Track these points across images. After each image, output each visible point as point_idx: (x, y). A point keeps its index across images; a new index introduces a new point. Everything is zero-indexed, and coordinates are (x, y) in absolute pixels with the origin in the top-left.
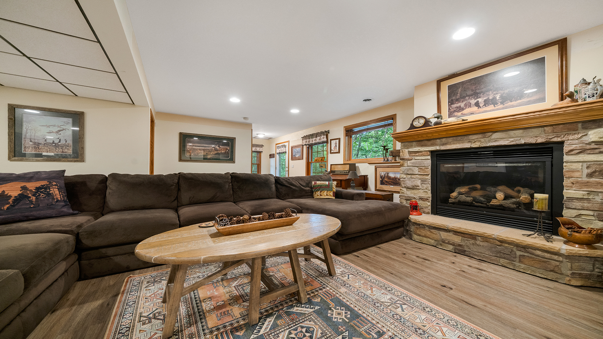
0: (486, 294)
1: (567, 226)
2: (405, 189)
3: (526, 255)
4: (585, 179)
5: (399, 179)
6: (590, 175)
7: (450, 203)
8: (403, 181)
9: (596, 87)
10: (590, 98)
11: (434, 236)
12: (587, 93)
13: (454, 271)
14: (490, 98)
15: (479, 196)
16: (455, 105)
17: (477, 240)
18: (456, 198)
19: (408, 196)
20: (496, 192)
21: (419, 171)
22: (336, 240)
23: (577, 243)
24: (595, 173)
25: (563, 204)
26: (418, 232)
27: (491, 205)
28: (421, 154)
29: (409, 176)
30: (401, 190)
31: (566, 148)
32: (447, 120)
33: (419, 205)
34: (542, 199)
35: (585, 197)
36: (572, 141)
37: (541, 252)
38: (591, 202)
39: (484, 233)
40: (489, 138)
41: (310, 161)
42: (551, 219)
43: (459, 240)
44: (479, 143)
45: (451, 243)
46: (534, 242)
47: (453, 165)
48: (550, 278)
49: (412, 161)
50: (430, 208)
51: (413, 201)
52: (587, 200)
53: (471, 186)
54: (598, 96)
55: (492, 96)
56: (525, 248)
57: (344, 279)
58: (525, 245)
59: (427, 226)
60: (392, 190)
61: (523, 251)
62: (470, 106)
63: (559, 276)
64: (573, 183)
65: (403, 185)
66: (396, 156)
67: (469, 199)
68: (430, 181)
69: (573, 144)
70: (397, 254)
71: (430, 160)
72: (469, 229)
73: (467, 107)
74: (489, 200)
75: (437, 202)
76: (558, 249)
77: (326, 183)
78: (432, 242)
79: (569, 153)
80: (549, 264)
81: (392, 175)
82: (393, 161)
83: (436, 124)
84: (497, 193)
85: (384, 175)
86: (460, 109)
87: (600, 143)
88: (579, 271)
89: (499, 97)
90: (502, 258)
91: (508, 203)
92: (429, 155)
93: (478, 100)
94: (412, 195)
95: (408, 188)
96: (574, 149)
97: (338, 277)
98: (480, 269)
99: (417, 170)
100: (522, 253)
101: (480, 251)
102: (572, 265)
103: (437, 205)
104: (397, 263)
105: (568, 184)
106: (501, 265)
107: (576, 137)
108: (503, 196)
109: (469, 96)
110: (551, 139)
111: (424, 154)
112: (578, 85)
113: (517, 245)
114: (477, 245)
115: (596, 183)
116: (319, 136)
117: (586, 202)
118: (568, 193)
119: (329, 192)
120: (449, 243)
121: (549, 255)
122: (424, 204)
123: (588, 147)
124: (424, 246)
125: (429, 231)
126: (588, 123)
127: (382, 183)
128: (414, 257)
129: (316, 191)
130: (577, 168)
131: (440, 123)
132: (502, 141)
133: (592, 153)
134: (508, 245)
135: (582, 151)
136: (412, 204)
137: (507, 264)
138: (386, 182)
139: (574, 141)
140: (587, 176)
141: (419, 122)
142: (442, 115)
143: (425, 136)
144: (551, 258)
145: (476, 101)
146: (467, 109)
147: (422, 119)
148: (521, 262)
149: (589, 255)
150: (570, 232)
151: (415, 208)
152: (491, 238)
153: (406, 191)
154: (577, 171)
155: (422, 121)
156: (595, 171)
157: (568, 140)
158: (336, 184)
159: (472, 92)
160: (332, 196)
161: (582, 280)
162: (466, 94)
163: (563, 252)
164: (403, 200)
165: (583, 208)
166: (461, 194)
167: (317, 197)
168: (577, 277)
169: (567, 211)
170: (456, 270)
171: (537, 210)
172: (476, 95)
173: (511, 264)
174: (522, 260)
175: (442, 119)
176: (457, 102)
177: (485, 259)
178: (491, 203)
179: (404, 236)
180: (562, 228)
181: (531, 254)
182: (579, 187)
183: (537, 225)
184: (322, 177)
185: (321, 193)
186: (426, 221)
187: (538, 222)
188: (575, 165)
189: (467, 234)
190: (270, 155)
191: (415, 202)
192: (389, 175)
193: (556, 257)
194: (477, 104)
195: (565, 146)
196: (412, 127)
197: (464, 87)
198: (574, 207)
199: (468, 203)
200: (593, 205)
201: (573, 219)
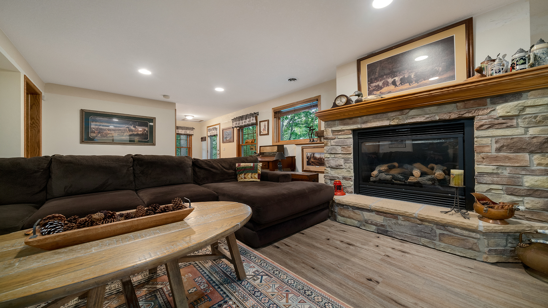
0: (414, 285)
1: (482, 202)
2: (329, 169)
3: (445, 233)
4: (494, 154)
5: (324, 159)
6: (499, 149)
7: (371, 182)
8: (327, 160)
9: (502, 63)
10: (497, 73)
11: (358, 216)
12: (494, 69)
13: (379, 257)
14: (406, 77)
15: (398, 174)
16: (374, 84)
17: (398, 220)
18: (377, 177)
19: (332, 176)
20: (412, 169)
21: (342, 151)
22: (253, 231)
23: (491, 219)
24: (503, 148)
25: (475, 179)
26: (342, 213)
27: (409, 182)
28: (344, 132)
29: (333, 156)
30: (325, 169)
31: (477, 124)
32: (367, 98)
33: (343, 185)
34: (459, 175)
35: (495, 172)
36: (481, 116)
37: (460, 230)
38: (500, 176)
39: (406, 212)
40: (406, 115)
41: (241, 143)
42: (463, 194)
43: (382, 220)
44: (398, 121)
45: (374, 223)
46: (453, 219)
47: (374, 144)
48: (468, 257)
49: (335, 140)
50: (353, 187)
51: (337, 180)
52: (497, 175)
53: (389, 164)
54: (504, 71)
55: (407, 74)
56: (444, 226)
57: (255, 284)
58: (445, 223)
59: (351, 207)
60: (318, 171)
61: (443, 229)
62: (388, 85)
63: (477, 254)
64: (483, 158)
65: (327, 165)
66: (321, 137)
67: (389, 177)
68: (352, 160)
69: (483, 120)
70: (321, 240)
71: (352, 139)
72: (391, 208)
73: (385, 86)
74: (406, 178)
75: (359, 181)
76: (476, 226)
77: (251, 165)
78: (356, 223)
79: (480, 129)
80: (467, 242)
81: (317, 156)
82: (318, 142)
83: (357, 101)
84: (414, 170)
85: (310, 156)
86: (379, 88)
87: (507, 118)
88: (495, 247)
89: (414, 76)
90: (423, 237)
91: (424, 180)
92: (351, 134)
93: (395, 78)
94: (336, 175)
95: (332, 168)
96: (484, 124)
97: (249, 281)
98: (403, 252)
99: (340, 149)
100: (442, 232)
101: (402, 231)
102: (489, 241)
103: (359, 185)
104: (320, 252)
105: (479, 159)
106: (422, 244)
107: (485, 112)
108: (419, 173)
109: (386, 75)
110: (463, 114)
111: (347, 133)
112: (484, 62)
113: (437, 223)
114: (399, 224)
115: (504, 157)
116: (248, 118)
117: (495, 177)
118: (479, 168)
119: (253, 174)
120: (372, 224)
121: (467, 233)
122: (348, 183)
123: (496, 122)
124: (348, 228)
125: (353, 212)
126: (496, 98)
127: (309, 164)
128: (338, 242)
129: (240, 174)
130: (486, 143)
131: (361, 101)
132: (418, 118)
133: (500, 127)
134: (429, 223)
135: (491, 126)
136: (336, 184)
137: (428, 243)
138: (312, 163)
139: (483, 116)
140: (496, 151)
141: (341, 101)
142: (362, 92)
143: (347, 114)
144: (470, 236)
145: (393, 79)
146: (384, 88)
147: (344, 98)
148: (441, 241)
149: (503, 231)
150: (485, 207)
151: (339, 188)
152: (412, 217)
153: (330, 171)
154: (487, 145)
155: (344, 100)
156: (503, 145)
157: (478, 115)
158: (261, 166)
159: (389, 71)
160: (256, 179)
161: (497, 256)
162: (384, 73)
163: (481, 229)
164: (327, 180)
165: (493, 182)
166: (381, 172)
167: (241, 180)
168: (494, 253)
169: (479, 186)
170: (380, 255)
171: (454, 186)
172: (393, 74)
173: (431, 243)
174: (442, 238)
175: (362, 97)
176: (376, 81)
177: (406, 239)
178: (409, 180)
179: (329, 217)
180: (478, 204)
181: (450, 232)
182: (489, 162)
183: (454, 201)
184: (248, 159)
185: (245, 175)
186: (350, 202)
187: (455, 198)
188: (485, 140)
189: (389, 213)
190: (202, 138)
191: (339, 182)
192: (315, 156)
193: (473, 235)
194: (394, 83)
195: (476, 121)
196: (335, 105)
197: (382, 66)
198: (484, 182)
199: (388, 181)
200: (502, 179)
201: (484, 194)
